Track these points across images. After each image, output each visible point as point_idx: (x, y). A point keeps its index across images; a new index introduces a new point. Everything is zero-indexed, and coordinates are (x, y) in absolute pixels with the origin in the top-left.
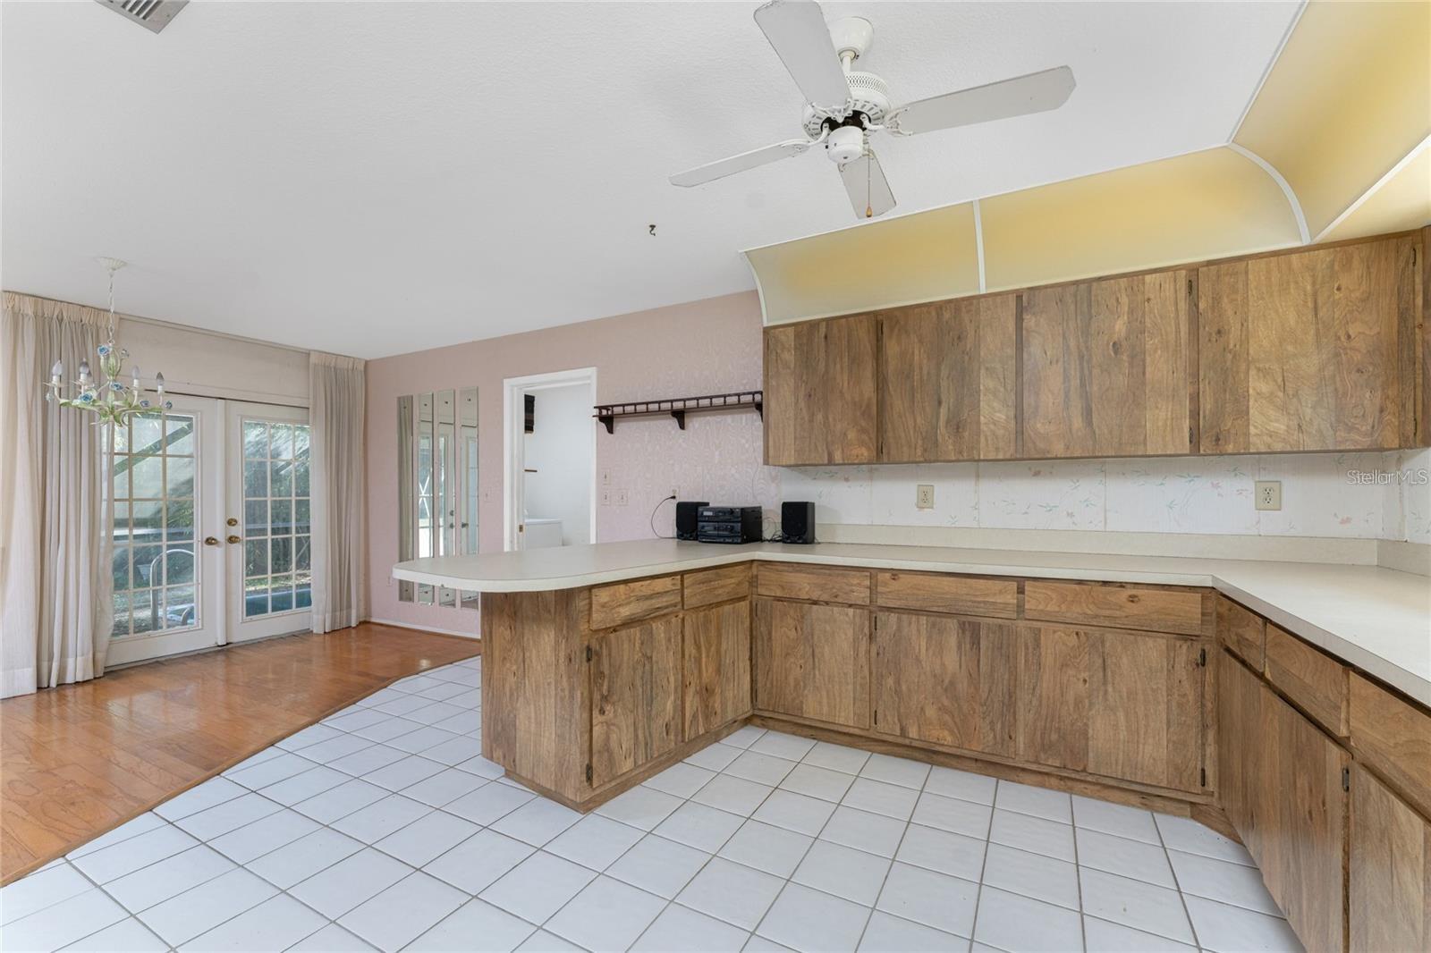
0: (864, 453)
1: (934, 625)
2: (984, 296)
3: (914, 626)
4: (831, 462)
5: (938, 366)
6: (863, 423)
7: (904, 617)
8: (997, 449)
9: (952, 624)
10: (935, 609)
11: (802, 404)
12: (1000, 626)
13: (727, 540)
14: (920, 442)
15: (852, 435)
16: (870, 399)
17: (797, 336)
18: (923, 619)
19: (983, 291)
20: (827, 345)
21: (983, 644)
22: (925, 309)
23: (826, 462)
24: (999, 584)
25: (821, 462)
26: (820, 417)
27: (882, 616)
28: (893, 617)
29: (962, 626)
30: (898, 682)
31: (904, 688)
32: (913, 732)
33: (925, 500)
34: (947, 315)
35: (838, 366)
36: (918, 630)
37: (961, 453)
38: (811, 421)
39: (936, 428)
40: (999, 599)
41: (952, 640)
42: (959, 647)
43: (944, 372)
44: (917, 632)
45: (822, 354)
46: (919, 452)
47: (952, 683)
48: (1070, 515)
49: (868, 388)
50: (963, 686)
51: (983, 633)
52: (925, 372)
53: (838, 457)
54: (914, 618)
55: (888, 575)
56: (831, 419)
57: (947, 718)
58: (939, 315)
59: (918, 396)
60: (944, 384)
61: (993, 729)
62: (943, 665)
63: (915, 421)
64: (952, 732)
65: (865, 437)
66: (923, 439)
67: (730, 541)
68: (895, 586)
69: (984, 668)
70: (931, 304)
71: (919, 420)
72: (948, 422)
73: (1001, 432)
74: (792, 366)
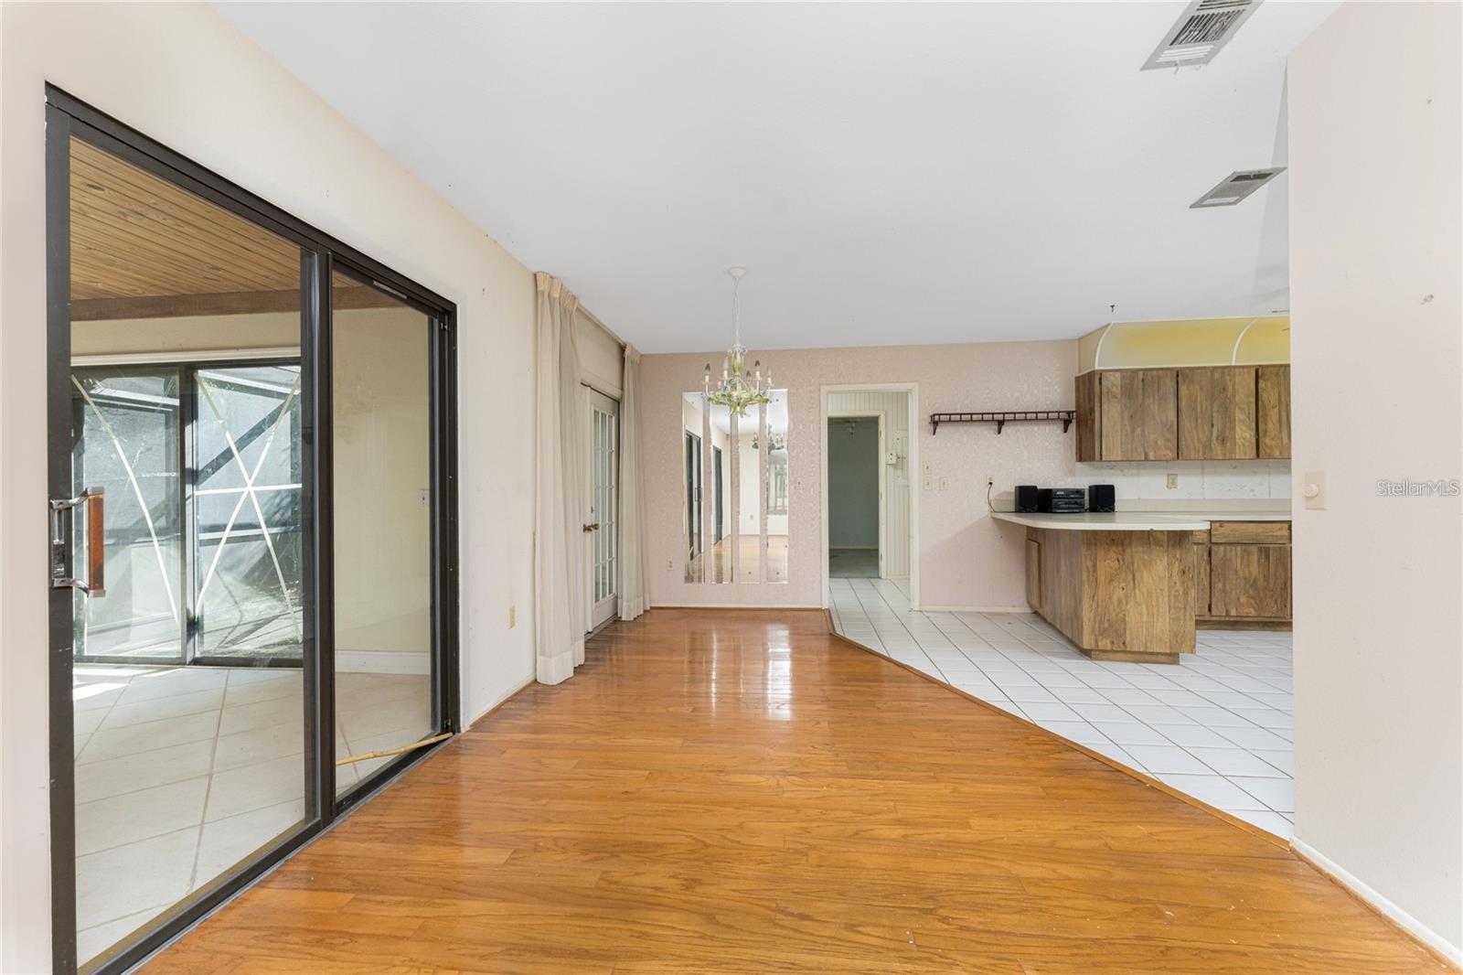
0: (1170, 454)
1: (1245, 551)
2: (1235, 367)
3: (1233, 553)
4: (1146, 459)
5: (1212, 404)
6: (1168, 436)
7: (1228, 547)
8: (1245, 454)
9: (1254, 549)
10: (1244, 542)
11: (1126, 422)
12: (1280, 548)
14: (1201, 449)
15: (1160, 442)
16: (1172, 421)
17: (1122, 378)
18: (1239, 548)
19: (1233, 364)
20: (1143, 386)
21: (1271, 558)
22: (1203, 371)
23: (1143, 458)
24: (1279, 525)
25: (1137, 459)
26: (1139, 430)
27: (1214, 548)
28: (1222, 548)
29: (1260, 549)
30: (1224, 585)
31: (1228, 587)
32: (1233, 612)
33: (1172, 484)
34: (1217, 375)
35: (1151, 399)
36: (1236, 554)
37: (1225, 455)
38: (1133, 432)
39: (1210, 440)
40: (1279, 533)
41: (1255, 558)
42: (1259, 562)
43: (1215, 409)
44: (1235, 555)
45: (1140, 391)
46: (1201, 454)
47: (1255, 582)
48: (1252, 491)
49: (1172, 415)
50: (1261, 583)
51: (1271, 552)
52: (1204, 407)
53: (1151, 456)
54: (1234, 548)
55: (1218, 524)
56: (1147, 433)
57: (1252, 601)
58: (1212, 375)
59: (1200, 421)
60: (1215, 415)
61: (1276, 603)
62: (1250, 572)
63: (1198, 435)
64: (1254, 608)
65: (1170, 444)
66: (1203, 447)
68: (1222, 530)
69: (1272, 571)
70: (1205, 368)
71: (1200, 435)
72: (1217, 438)
73: (1247, 444)
74: (1119, 397)
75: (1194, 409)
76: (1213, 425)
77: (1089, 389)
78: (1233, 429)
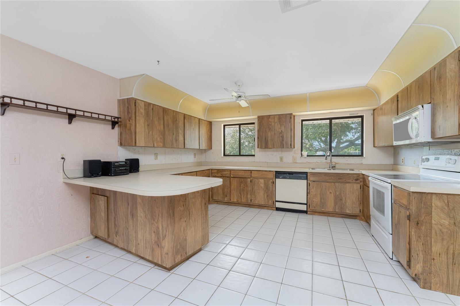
0: (161, 144)
4: (154, 147)
5: (173, 125)
6: (161, 136)
8: (181, 146)
11: (146, 128)
13: (125, 174)
14: (170, 143)
15: (158, 139)
16: (162, 130)
17: (145, 105)
19: (178, 111)
20: (152, 112)
22: (171, 111)
23: (153, 146)
25: (151, 146)
26: (151, 132)
33: (156, 158)
34: (174, 114)
35: (155, 119)
37: (177, 146)
38: (149, 133)
39: (173, 140)
43: (174, 127)
45: (152, 114)
46: (170, 145)
49: (162, 127)
52: (171, 126)
53: (155, 145)
56: (153, 134)
59: (170, 132)
60: (174, 130)
65: (161, 140)
67: (126, 173)
71: (170, 138)
72: (175, 139)
73: (182, 142)
74: (144, 115)
75: (168, 126)
76: (173, 134)
77: (128, 107)
78: (179, 136)
